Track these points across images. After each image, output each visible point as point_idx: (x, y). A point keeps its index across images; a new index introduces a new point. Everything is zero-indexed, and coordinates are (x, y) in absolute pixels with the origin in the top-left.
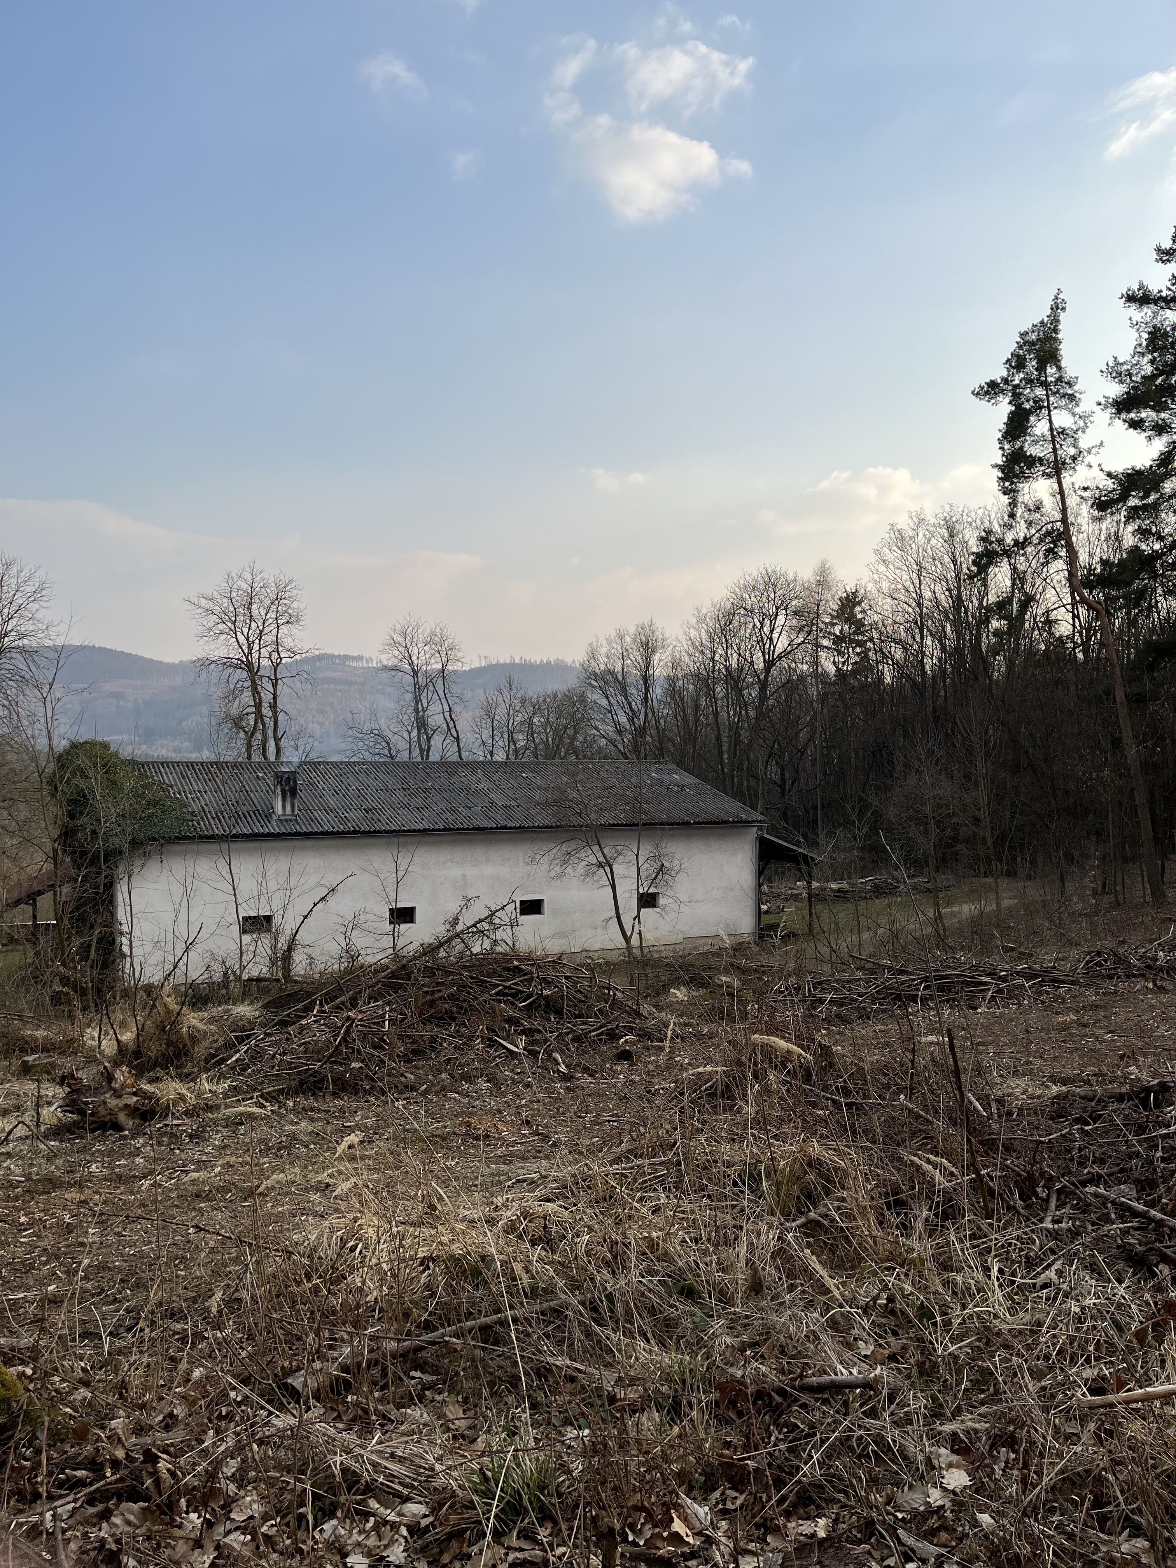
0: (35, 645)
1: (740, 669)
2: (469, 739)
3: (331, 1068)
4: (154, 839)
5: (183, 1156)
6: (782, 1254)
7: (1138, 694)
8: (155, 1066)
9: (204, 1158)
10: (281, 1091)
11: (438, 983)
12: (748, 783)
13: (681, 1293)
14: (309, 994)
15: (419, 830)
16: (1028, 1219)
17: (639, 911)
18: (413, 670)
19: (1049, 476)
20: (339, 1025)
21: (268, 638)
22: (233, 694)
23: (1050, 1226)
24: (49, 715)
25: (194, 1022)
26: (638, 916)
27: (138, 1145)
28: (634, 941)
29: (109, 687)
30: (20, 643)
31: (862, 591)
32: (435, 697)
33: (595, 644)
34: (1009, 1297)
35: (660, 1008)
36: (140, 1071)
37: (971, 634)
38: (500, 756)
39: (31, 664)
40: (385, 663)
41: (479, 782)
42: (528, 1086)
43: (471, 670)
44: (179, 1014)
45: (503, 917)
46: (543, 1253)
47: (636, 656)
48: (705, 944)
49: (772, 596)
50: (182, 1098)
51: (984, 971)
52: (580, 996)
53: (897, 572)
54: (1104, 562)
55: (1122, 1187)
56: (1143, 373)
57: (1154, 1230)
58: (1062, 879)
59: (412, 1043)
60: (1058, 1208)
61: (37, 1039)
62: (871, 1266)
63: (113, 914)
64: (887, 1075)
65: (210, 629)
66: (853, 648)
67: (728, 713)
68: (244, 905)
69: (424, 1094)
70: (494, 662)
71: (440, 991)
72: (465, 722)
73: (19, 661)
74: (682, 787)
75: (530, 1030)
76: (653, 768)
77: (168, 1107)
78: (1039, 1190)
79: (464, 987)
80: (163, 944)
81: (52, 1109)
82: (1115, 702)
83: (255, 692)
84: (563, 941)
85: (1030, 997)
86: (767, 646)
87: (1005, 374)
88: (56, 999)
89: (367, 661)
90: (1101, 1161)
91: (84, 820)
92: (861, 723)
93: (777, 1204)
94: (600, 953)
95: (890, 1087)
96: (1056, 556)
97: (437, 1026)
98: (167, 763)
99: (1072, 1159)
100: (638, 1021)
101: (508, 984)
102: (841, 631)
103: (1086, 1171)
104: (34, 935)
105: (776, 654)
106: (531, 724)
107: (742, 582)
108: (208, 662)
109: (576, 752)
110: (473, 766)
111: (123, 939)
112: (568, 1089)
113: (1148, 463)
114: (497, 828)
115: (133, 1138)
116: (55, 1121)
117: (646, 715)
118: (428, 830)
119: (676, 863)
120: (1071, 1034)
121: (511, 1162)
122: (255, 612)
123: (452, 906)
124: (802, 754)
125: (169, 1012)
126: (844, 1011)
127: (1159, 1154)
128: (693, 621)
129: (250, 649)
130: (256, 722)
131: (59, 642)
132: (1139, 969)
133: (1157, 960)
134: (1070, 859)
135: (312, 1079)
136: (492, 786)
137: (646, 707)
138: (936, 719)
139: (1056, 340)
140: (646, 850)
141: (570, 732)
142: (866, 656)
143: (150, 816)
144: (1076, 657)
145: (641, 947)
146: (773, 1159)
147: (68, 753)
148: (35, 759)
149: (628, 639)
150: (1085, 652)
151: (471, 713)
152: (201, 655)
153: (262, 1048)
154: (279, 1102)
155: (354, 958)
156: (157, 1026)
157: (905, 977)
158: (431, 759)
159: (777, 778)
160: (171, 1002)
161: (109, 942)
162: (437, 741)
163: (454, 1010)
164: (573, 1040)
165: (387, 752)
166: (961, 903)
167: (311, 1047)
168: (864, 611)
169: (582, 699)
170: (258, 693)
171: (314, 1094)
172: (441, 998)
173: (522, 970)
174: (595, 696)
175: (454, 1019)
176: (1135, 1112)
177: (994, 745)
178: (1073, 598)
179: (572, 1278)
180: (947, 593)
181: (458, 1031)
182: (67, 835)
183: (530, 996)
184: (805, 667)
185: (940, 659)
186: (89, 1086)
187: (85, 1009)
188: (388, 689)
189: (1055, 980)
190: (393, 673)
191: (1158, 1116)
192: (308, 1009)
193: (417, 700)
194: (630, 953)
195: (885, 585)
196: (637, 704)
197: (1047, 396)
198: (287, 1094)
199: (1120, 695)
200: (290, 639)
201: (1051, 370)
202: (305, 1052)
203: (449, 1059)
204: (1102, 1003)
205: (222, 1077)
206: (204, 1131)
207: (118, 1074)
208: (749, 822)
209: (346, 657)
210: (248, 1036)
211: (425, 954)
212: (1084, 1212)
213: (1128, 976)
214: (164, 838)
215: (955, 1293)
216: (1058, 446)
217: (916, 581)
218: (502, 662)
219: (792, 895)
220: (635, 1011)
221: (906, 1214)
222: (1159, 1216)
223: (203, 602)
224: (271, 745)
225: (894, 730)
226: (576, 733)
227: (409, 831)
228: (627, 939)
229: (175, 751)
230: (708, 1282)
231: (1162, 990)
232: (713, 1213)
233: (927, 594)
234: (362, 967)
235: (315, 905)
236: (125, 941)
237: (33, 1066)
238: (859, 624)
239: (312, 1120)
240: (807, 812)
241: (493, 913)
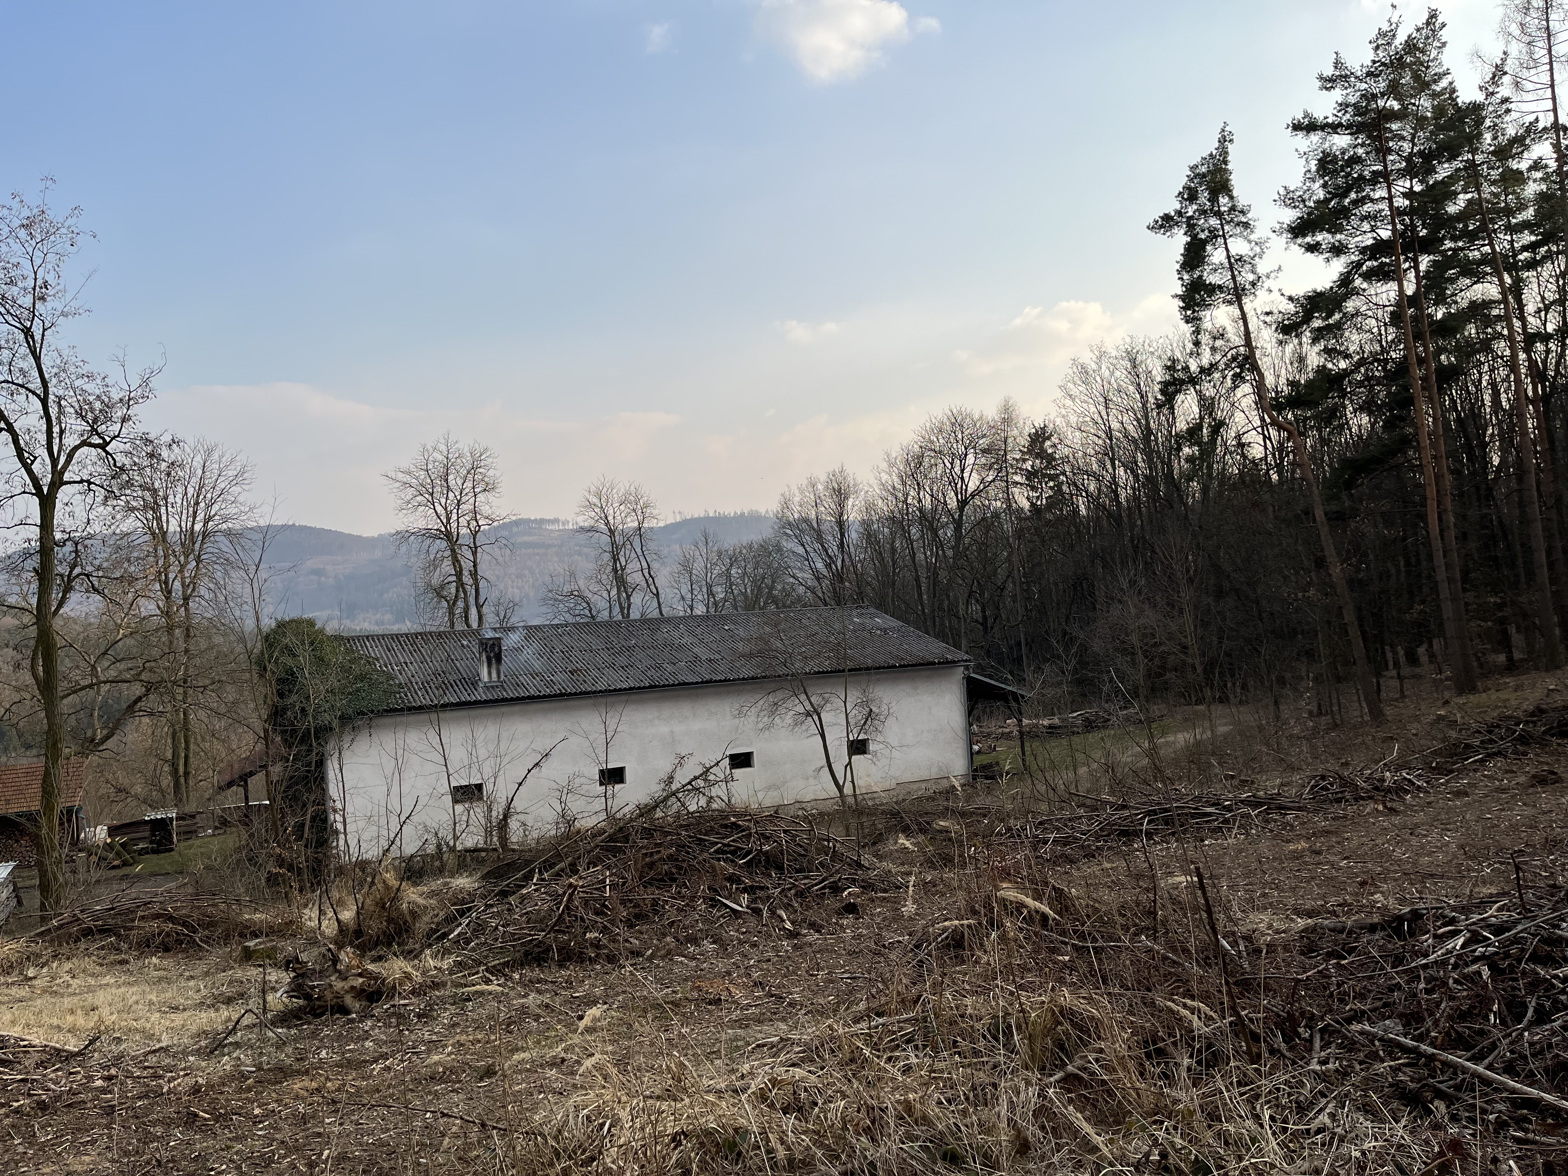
0: (238, 527)
1: (934, 510)
2: (668, 595)
3: (555, 937)
4: (363, 714)
5: (413, 1037)
6: (1043, 1112)
7: (1337, 512)
8: (376, 945)
9: (434, 1038)
10: (506, 964)
11: (656, 844)
12: (950, 623)
13: (944, 1158)
14: (528, 863)
15: (625, 689)
16: (1294, 1063)
17: (850, 759)
18: (610, 530)
19: (1230, 303)
20: (560, 892)
21: (466, 507)
22: (434, 565)
23: (1318, 1068)
24: (257, 596)
25: (414, 897)
26: (850, 763)
27: (366, 1028)
28: (848, 790)
29: (310, 564)
30: (224, 526)
31: (1051, 425)
32: (633, 555)
33: (787, 493)
34: (1283, 1145)
35: (880, 858)
36: (363, 949)
37: (1163, 462)
38: (700, 610)
39: (238, 548)
40: (582, 524)
41: (682, 637)
42: (755, 945)
43: (666, 527)
44: (398, 890)
45: (718, 773)
46: (797, 1122)
47: (829, 504)
48: (920, 789)
49: (960, 436)
50: (408, 976)
51: (1207, 802)
52: (800, 849)
53: (1084, 405)
54: (1292, 384)
55: (1387, 1022)
56: (1315, 198)
57: (1425, 1065)
58: (1276, 703)
59: (634, 907)
60: (1322, 1048)
61: (255, 923)
62: (1138, 1121)
63: (324, 791)
64: (1125, 915)
65: (409, 502)
66: (1046, 483)
67: (925, 554)
68: (455, 775)
69: (650, 959)
70: (689, 517)
71: (659, 852)
72: (663, 579)
73: (224, 544)
74: (885, 631)
75: (752, 887)
76: (854, 613)
77: (394, 987)
78: (1301, 1030)
79: (683, 847)
80: (376, 819)
81: (279, 994)
82: (1314, 521)
83: (455, 561)
84: (775, 793)
85: (1257, 826)
86: (959, 486)
87: (1178, 207)
88: (272, 880)
89: (564, 524)
90: (1361, 996)
91: (294, 698)
92: (1060, 556)
93: (1033, 1058)
94: (813, 803)
95: (1129, 929)
96: (1244, 381)
97: (658, 888)
98: (372, 636)
99: (1331, 995)
100: (860, 872)
101: (726, 841)
102: (1032, 467)
103: (1348, 1008)
104: (246, 816)
105: (969, 492)
106: (729, 576)
107: (928, 425)
108: (407, 534)
109: (775, 601)
110: (674, 621)
111: (337, 816)
112: (795, 947)
113: (1328, 285)
114: (702, 682)
115: (360, 1022)
116: (281, 1007)
117: (843, 560)
118: (633, 688)
119: (884, 707)
120: (1306, 863)
121: (747, 1026)
122: (452, 483)
123: (664, 766)
124: (1002, 590)
125: (388, 888)
126: (1068, 850)
127: (1422, 986)
128: (884, 465)
129: (449, 519)
130: (457, 591)
131: (262, 523)
132: (1367, 791)
133: (1384, 781)
134: (1281, 681)
135: (537, 950)
136: (695, 640)
137: (843, 552)
138: (1135, 548)
139: (1226, 170)
140: (854, 696)
141: (768, 581)
142: (1060, 490)
143: (358, 690)
144: (1270, 478)
145: (855, 796)
146: (1023, 1011)
147: (274, 632)
148: (242, 640)
149: (820, 487)
150: (1280, 473)
151: (668, 569)
152: (401, 527)
153: (485, 921)
154: (505, 975)
155: (570, 823)
156: (377, 903)
157: (1126, 813)
158: (632, 617)
159: (979, 616)
160: (390, 877)
161: (321, 820)
162: (637, 599)
163: (674, 870)
164: (796, 895)
165: (587, 612)
166: (1176, 732)
167: (533, 917)
168: (1054, 446)
169: (779, 549)
170: (458, 561)
171: (539, 965)
172: (660, 859)
173: (740, 826)
174: (790, 545)
175: (674, 880)
176: (1390, 942)
177: (1195, 570)
178: (1262, 419)
179: (828, 1148)
180: (1135, 423)
181: (679, 893)
182: (276, 714)
183: (749, 852)
184: (999, 504)
185: (1133, 488)
186: (314, 970)
187: (301, 891)
188: (585, 550)
189: (1280, 807)
190: (590, 534)
191: (1414, 946)
192: (528, 877)
193: (615, 559)
194: (844, 802)
195: (1073, 419)
196: (833, 549)
197: (1222, 225)
198: (513, 966)
199: (1319, 513)
200: (487, 507)
201: (1223, 200)
202: (528, 923)
203: (673, 922)
204: (1332, 828)
205: (446, 952)
206: (432, 1010)
207: (342, 956)
208: (954, 662)
209: (542, 521)
210: (469, 909)
211: (641, 815)
212: (1350, 1051)
213: (1356, 800)
214: (372, 712)
215: (1227, 1143)
216: (1236, 273)
217: (1104, 413)
218: (696, 516)
219: (1003, 734)
220: (856, 861)
221: (1167, 1063)
222: (1430, 1050)
223: (400, 476)
224: (473, 611)
225: (1093, 562)
226: (774, 582)
227: (615, 690)
228: (840, 788)
229: (377, 623)
230: (970, 1145)
231: (1393, 811)
232: (969, 1071)
233: (1115, 425)
234: (578, 832)
235: (529, 771)
236: (339, 818)
237: (255, 951)
238: (1050, 458)
239: (539, 992)
240: (1011, 648)
241: (708, 770)
